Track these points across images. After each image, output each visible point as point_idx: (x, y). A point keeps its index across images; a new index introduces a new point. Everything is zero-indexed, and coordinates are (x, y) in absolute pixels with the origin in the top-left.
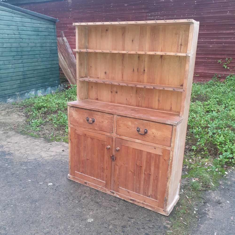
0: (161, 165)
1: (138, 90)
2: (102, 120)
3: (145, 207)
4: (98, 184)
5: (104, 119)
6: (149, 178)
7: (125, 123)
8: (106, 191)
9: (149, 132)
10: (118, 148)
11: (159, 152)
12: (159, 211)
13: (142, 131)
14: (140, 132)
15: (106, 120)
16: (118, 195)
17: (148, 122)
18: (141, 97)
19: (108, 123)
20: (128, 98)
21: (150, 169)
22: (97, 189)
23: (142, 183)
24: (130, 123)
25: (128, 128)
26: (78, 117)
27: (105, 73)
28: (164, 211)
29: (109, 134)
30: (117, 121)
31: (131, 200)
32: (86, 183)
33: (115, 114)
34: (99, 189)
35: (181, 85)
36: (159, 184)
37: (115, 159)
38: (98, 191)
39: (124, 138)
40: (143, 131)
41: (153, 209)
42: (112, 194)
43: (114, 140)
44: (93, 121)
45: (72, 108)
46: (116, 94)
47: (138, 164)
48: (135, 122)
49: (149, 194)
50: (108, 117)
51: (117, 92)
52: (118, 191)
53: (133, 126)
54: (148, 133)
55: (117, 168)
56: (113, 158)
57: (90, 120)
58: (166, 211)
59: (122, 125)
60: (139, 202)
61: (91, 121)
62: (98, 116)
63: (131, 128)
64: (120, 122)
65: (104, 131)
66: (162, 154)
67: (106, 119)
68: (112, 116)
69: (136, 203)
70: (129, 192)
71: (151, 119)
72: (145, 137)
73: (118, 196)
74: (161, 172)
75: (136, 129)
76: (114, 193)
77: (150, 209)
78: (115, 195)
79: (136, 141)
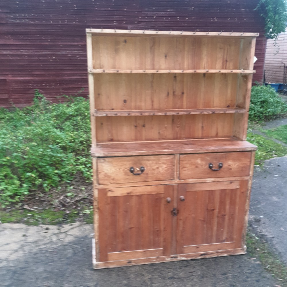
0: (238, 200)
1: (175, 119)
2: (157, 166)
3: (220, 256)
4: (151, 256)
5: (160, 164)
6: (224, 219)
7: (192, 162)
8: (164, 259)
9: (225, 165)
10: (182, 197)
11: (235, 186)
12: (236, 253)
13: (215, 166)
14: (213, 169)
15: (163, 165)
16: (183, 256)
17: (222, 153)
18: (179, 126)
19: (166, 167)
20: (160, 131)
21: (225, 209)
22: (149, 263)
23: (215, 228)
24: (199, 161)
25: (196, 167)
26: (114, 170)
27: (125, 101)
28: (242, 250)
29: (167, 183)
30: (181, 162)
31: (202, 255)
32: (129, 262)
33: (177, 154)
34: (154, 262)
35: (227, 106)
36: (236, 222)
37: (178, 212)
38: (152, 265)
39: (190, 181)
40: (217, 166)
41: (229, 254)
42: (175, 260)
43: (176, 188)
44: (142, 171)
45: (102, 160)
46: (143, 128)
47: (209, 208)
48: (206, 158)
49: (224, 238)
50: (166, 160)
51: (144, 126)
52: (182, 252)
53: (204, 163)
54: (223, 167)
55: (181, 223)
56: (175, 213)
57: (137, 169)
58: (244, 249)
59: (188, 166)
60: (212, 254)
61: (138, 171)
62: (150, 162)
63: (200, 167)
64: (185, 162)
65: (160, 179)
66: (240, 186)
67: (164, 163)
68: (172, 156)
69: (208, 256)
70: (198, 246)
71: (229, 149)
72: (220, 173)
73: (183, 258)
74: (238, 207)
75: (207, 167)
76: (176, 257)
77: (226, 255)
78: (179, 259)
79: (208, 180)
